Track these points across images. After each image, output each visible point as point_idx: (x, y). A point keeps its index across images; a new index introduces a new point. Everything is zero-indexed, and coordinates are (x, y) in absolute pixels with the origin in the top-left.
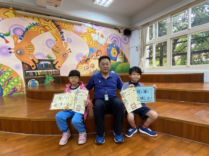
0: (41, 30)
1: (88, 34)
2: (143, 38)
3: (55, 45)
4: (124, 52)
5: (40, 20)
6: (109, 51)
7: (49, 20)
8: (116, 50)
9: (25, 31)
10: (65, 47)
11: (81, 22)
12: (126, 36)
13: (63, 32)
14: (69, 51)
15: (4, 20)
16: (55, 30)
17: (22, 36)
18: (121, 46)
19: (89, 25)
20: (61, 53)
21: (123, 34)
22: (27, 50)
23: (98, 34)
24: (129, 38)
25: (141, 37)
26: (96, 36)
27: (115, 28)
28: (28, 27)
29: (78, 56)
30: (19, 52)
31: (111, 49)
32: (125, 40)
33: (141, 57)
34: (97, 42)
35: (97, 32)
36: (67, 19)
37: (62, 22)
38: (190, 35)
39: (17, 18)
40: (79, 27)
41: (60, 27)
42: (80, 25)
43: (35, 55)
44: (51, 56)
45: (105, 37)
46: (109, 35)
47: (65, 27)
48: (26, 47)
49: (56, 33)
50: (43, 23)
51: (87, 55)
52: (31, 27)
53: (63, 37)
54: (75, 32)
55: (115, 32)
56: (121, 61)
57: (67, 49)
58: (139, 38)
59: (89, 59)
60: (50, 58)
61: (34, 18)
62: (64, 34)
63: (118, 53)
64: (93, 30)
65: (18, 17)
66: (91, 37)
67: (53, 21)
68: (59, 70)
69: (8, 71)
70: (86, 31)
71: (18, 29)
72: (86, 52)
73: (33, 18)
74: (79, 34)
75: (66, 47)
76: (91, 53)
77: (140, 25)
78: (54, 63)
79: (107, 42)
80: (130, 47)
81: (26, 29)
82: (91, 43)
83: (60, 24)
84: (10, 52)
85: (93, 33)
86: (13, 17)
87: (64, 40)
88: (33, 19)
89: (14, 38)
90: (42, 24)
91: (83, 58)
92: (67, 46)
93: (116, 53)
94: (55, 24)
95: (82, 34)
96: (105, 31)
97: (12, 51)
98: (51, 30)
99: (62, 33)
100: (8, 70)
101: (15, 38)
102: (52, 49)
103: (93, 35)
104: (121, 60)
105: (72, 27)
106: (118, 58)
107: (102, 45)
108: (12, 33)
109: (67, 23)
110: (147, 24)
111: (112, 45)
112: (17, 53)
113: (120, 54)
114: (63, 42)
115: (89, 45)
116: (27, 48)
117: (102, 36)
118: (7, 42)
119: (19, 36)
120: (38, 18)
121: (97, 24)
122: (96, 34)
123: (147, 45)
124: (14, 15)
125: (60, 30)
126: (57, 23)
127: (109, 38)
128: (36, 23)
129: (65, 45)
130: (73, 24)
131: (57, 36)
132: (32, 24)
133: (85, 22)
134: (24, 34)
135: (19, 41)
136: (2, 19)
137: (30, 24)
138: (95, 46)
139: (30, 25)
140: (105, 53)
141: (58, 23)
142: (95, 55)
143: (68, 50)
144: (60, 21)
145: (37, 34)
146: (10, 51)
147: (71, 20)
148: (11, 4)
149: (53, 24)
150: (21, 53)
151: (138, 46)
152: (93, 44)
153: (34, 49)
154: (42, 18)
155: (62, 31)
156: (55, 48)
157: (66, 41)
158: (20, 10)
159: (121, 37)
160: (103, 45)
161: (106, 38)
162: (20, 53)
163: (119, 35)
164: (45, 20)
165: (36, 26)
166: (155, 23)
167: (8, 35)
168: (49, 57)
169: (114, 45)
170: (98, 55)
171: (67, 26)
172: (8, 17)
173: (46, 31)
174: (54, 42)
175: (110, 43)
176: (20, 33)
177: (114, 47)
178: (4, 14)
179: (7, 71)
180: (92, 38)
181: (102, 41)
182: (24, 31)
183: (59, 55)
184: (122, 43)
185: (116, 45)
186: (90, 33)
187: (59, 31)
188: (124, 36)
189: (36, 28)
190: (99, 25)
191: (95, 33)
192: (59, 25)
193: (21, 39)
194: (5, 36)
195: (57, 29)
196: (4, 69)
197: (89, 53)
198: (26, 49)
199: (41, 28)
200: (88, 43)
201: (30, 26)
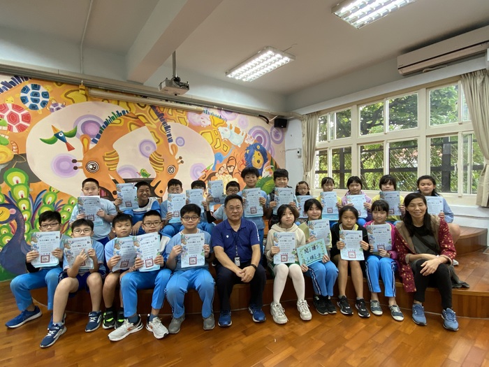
0: (131, 124)
1: (212, 128)
2: (310, 137)
3: (155, 152)
4: (274, 158)
5: (130, 105)
6: (249, 157)
7: (145, 105)
8: (261, 156)
9: (103, 126)
10: (172, 153)
11: (201, 106)
12: (280, 129)
13: (169, 127)
14: (180, 160)
15: (67, 107)
16: (155, 123)
17: (98, 136)
18: (269, 147)
19: (216, 112)
20: (166, 165)
21: (272, 125)
22: (106, 163)
23: (231, 128)
24: (283, 132)
25: (306, 134)
26: (226, 130)
27: (260, 116)
28: (108, 119)
29: (195, 169)
30: (91, 167)
31: (253, 154)
32: (277, 136)
33: (306, 170)
34: (229, 142)
35: (228, 123)
36: (177, 102)
37: (169, 107)
38: (387, 142)
39: (90, 103)
40: (197, 115)
41: (164, 117)
42: (200, 112)
43: (120, 171)
44: (148, 172)
45: (241, 133)
46: (249, 128)
47: (174, 116)
48: (104, 157)
49: (157, 130)
50: (135, 110)
51: (211, 168)
52: (114, 119)
53: (170, 135)
54: (191, 126)
55: (260, 122)
56: (270, 176)
57: (177, 157)
58: (303, 136)
59: (213, 174)
60: (146, 175)
61: (120, 103)
62: (172, 131)
63: (265, 161)
64: (221, 121)
65: (92, 100)
66: (218, 134)
67: (153, 107)
68: (162, 198)
69: (69, 204)
70: (208, 123)
71: (92, 124)
72: (209, 162)
73: (118, 101)
74: (197, 128)
75: (175, 154)
76: (218, 162)
77: (304, 112)
78: (153, 185)
79: (246, 141)
80: (286, 149)
81: (105, 123)
82: (218, 145)
83: (165, 111)
84: (76, 168)
85: (222, 126)
86: (82, 101)
87: (170, 140)
88: (118, 105)
89: (82, 141)
90: (134, 113)
91: (204, 173)
92: (175, 152)
93: (262, 161)
94: (156, 113)
95: (203, 128)
96: (243, 122)
97: (79, 164)
98: (149, 123)
99: (167, 128)
100: (69, 202)
101: (86, 141)
102: (151, 159)
103: (221, 129)
104: (270, 173)
105: (185, 117)
106: (264, 170)
107: (237, 147)
108: (80, 132)
109: (177, 109)
110: (318, 113)
111: (254, 147)
112: (88, 169)
113: (268, 162)
114: (170, 144)
115: (214, 148)
116: (106, 159)
117: (237, 131)
118: (70, 148)
119: (91, 136)
120: (127, 103)
121: (229, 109)
122: (227, 128)
123: (317, 150)
124: (85, 97)
125: (165, 123)
126: (159, 111)
127: (249, 133)
128: (123, 112)
129: (173, 151)
130: (188, 110)
131: (159, 133)
132: (116, 113)
133: (208, 107)
134: (101, 132)
135: (92, 146)
136: (63, 106)
137: (113, 113)
138: (225, 149)
139: (111, 115)
140: (243, 161)
141: (162, 109)
142: (225, 165)
143: (178, 160)
144: (165, 107)
145: (124, 131)
146: (75, 165)
147: (184, 103)
148: (81, 79)
149: (152, 111)
150: (95, 168)
151: (301, 149)
152: (222, 146)
153: (118, 160)
154: (134, 102)
155: (168, 124)
156: (155, 157)
157: (174, 142)
158: (96, 88)
159: (269, 131)
160: (239, 146)
161: (244, 134)
162: (92, 169)
163: (266, 129)
164: (138, 104)
165: (123, 116)
166: (332, 113)
167: (72, 135)
168: (144, 174)
169: (258, 147)
170: (230, 167)
171: (176, 115)
172: (74, 102)
173: (140, 124)
174: (154, 145)
175: (252, 143)
176: (94, 130)
177: (258, 150)
178: (66, 96)
179: (67, 203)
180: (220, 136)
181: (237, 140)
182: (101, 128)
183: (161, 169)
184: (272, 143)
185: (261, 146)
186: (216, 126)
187: (163, 124)
188: (275, 129)
189: (123, 120)
190: (232, 112)
191: (226, 125)
192: (163, 114)
193: (95, 141)
194: (67, 136)
195: (159, 120)
196: (62, 200)
197: (214, 162)
198: (104, 160)
199: (132, 120)
200: (213, 145)
201: (113, 117)
